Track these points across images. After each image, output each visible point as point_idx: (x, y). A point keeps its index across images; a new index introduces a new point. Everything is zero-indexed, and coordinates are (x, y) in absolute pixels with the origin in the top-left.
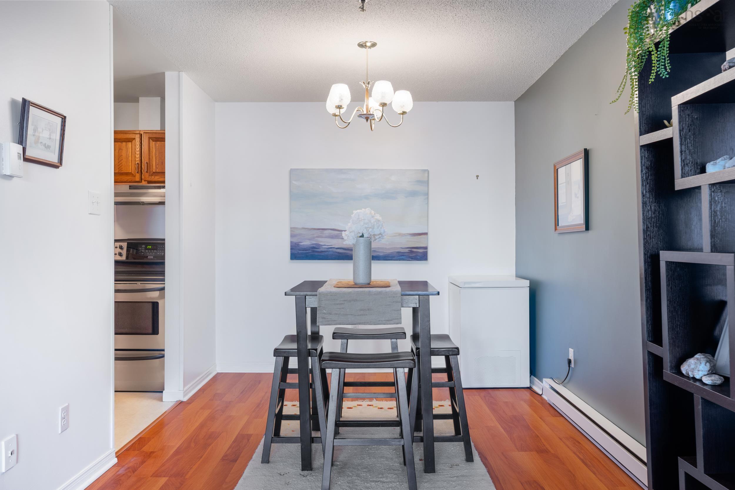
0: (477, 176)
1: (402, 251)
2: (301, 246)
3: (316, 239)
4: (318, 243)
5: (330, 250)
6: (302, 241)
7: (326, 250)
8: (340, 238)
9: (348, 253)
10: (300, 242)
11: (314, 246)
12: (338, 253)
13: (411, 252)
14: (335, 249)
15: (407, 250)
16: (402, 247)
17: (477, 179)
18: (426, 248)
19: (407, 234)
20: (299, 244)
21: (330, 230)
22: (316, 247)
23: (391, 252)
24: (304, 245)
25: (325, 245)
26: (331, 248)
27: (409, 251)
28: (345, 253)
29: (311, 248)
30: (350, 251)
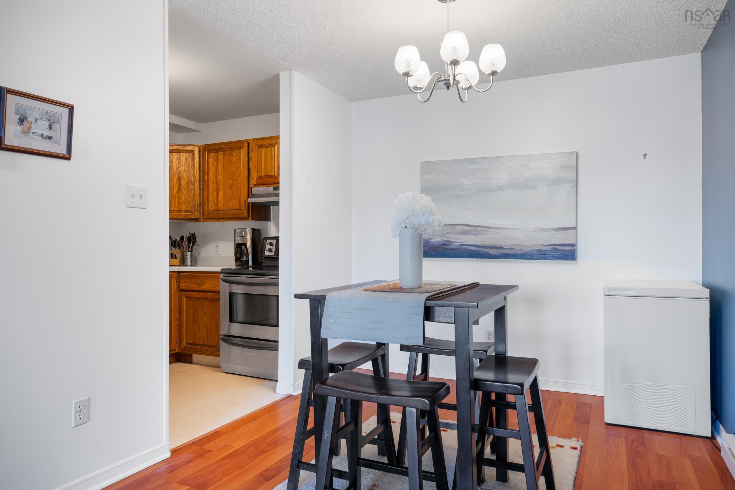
0: (645, 155)
1: (544, 248)
2: (431, 243)
3: (447, 235)
4: (449, 240)
5: (462, 247)
6: (432, 238)
7: (457, 247)
8: (472, 234)
9: (481, 251)
10: (431, 238)
11: (445, 243)
12: (471, 250)
13: (555, 250)
14: (467, 246)
15: (549, 248)
16: (544, 244)
17: (645, 158)
18: (574, 245)
19: (550, 228)
20: (429, 241)
21: (461, 226)
22: (447, 244)
23: (530, 249)
24: (434, 242)
25: (456, 242)
26: (463, 245)
27: (551, 248)
28: (477, 250)
29: (442, 245)
30: (483, 248)
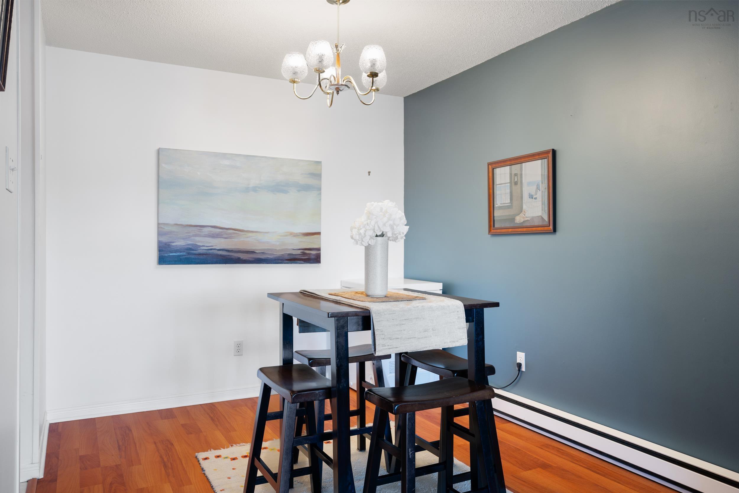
0: (369, 172)
1: (294, 252)
2: (172, 247)
3: (193, 238)
4: (195, 243)
5: (210, 252)
6: (174, 241)
7: (205, 252)
8: (222, 238)
9: (232, 256)
10: (172, 241)
11: (190, 247)
12: (221, 255)
13: (304, 254)
14: (217, 251)
15: (299, 252)
16: (294, 249)
17: (369, 175)
18: (319, 249)
19: (300, 233)
20: (170, 244)
21: (210, 228)
22: (193, 248)
23: (282, 254)
24: (176, 245)
25: (204, 246)
26: (211, 249)
27: (301, 253)
28: (228, 255)
29: (185, 249)
30: (234, 253)
